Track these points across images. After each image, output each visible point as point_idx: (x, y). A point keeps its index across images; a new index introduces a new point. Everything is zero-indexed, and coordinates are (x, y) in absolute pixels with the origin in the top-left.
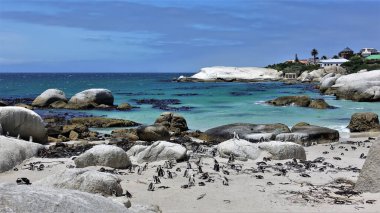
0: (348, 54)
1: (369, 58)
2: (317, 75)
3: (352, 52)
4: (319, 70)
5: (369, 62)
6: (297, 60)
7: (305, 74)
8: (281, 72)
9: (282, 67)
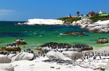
0: (92, 14)
1: (102, 15)
2: (80, 23)
3: (94, 13)
4: (80, 21)
5: (101, 17)
6: (70, 16)
7: (74, 22)
8: (64, 22)
9: (64, 19)
